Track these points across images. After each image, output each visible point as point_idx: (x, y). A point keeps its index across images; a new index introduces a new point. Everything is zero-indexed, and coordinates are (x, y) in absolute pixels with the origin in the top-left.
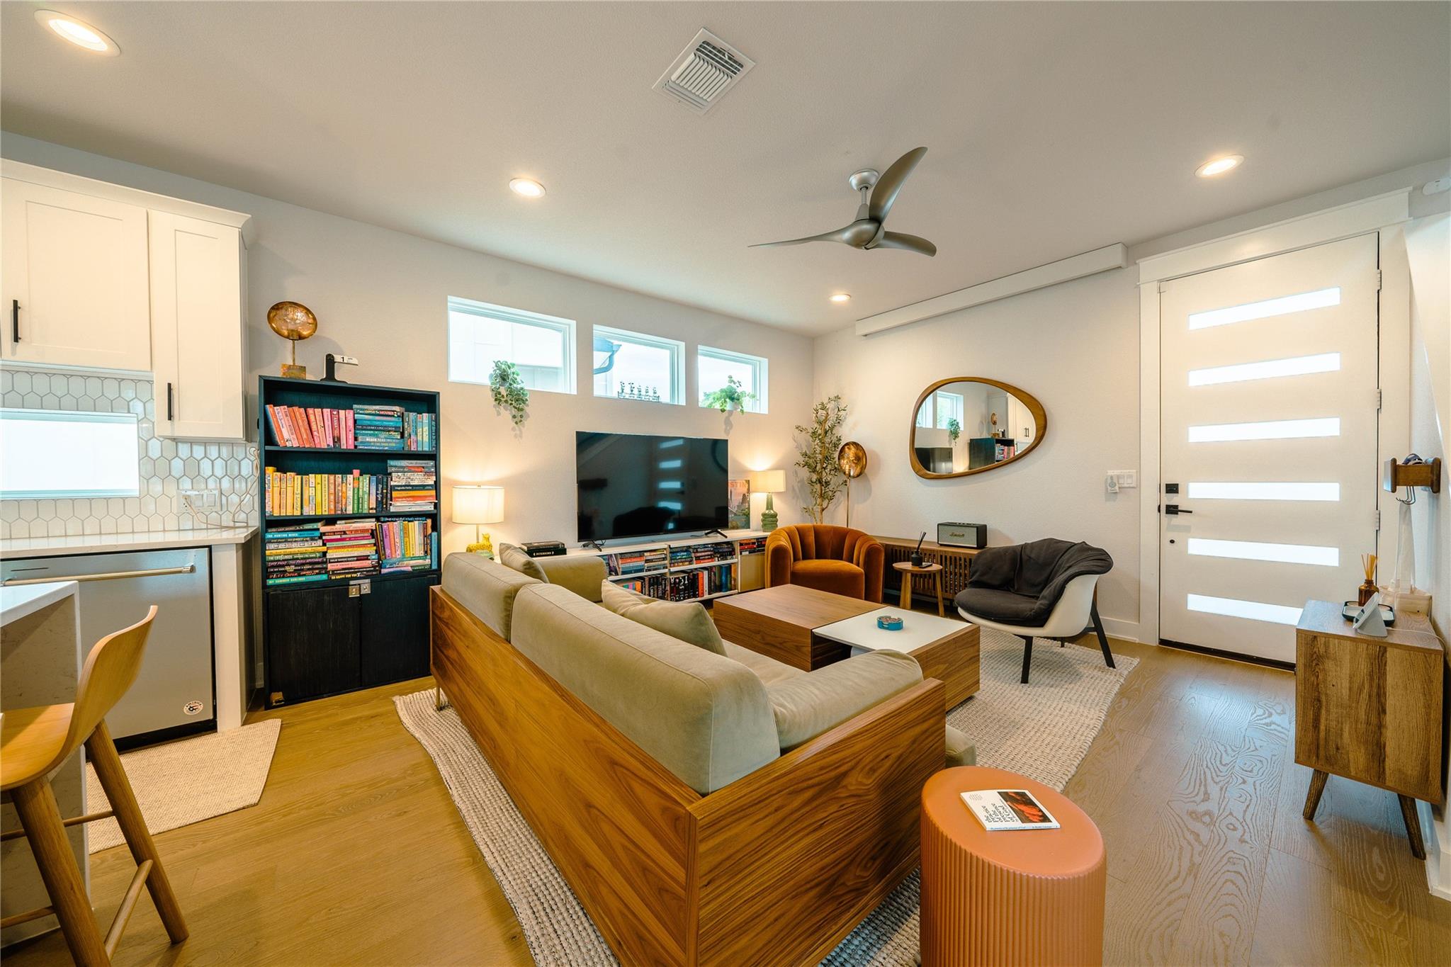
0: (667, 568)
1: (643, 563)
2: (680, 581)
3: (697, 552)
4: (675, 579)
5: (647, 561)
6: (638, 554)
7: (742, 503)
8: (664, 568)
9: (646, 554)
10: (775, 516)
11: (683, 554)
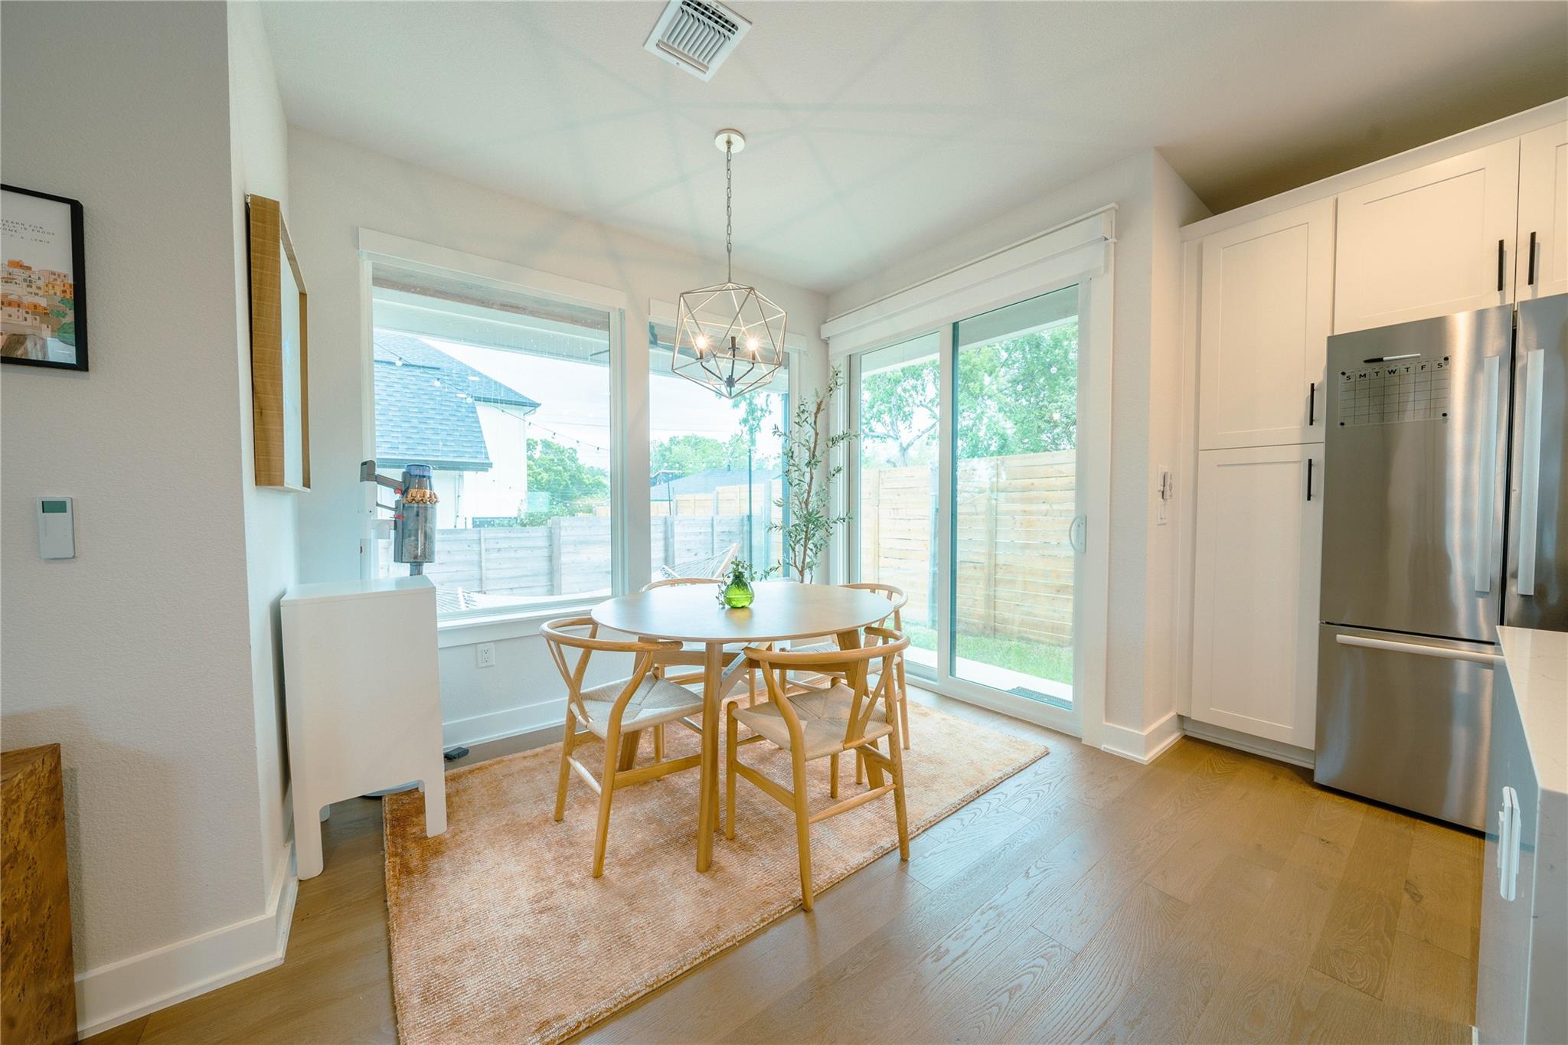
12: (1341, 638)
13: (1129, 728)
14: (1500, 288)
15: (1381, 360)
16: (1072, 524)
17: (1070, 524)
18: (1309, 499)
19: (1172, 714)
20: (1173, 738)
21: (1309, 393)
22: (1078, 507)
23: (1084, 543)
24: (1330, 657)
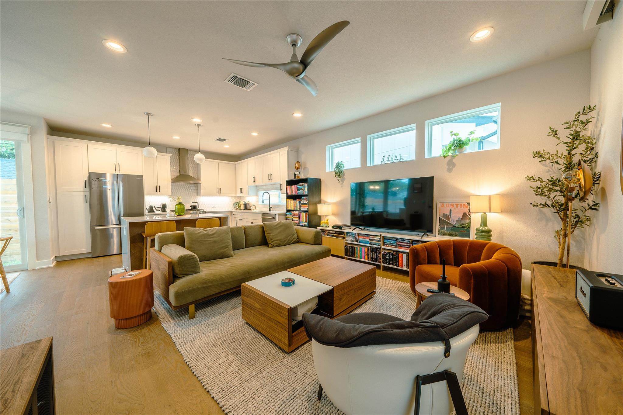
0: (380, 245)
1: (368, 240)
2: (387, 254)
3: (399, 242)
4: (384, 252)
5: (370, 240)
6: (367, 236)
7: (462, 219)
8: (378, 245)
9: (370, 236)
10: (489, 232)
11: (392, 241)
12: (96, 228)
13: (46, 259)
14: (115, 170)
15: (99, 178)
16: (18, 210)
17: (17, 210)
18: (86, 203)
19: (54, 257)
20: (55, 262)
21: (85, 181)
22: (19, 205)
23: (23, 215)
24: (93, 232)
